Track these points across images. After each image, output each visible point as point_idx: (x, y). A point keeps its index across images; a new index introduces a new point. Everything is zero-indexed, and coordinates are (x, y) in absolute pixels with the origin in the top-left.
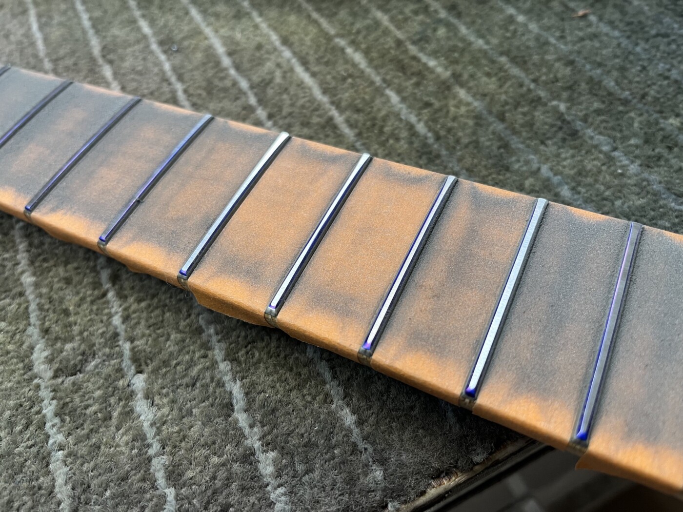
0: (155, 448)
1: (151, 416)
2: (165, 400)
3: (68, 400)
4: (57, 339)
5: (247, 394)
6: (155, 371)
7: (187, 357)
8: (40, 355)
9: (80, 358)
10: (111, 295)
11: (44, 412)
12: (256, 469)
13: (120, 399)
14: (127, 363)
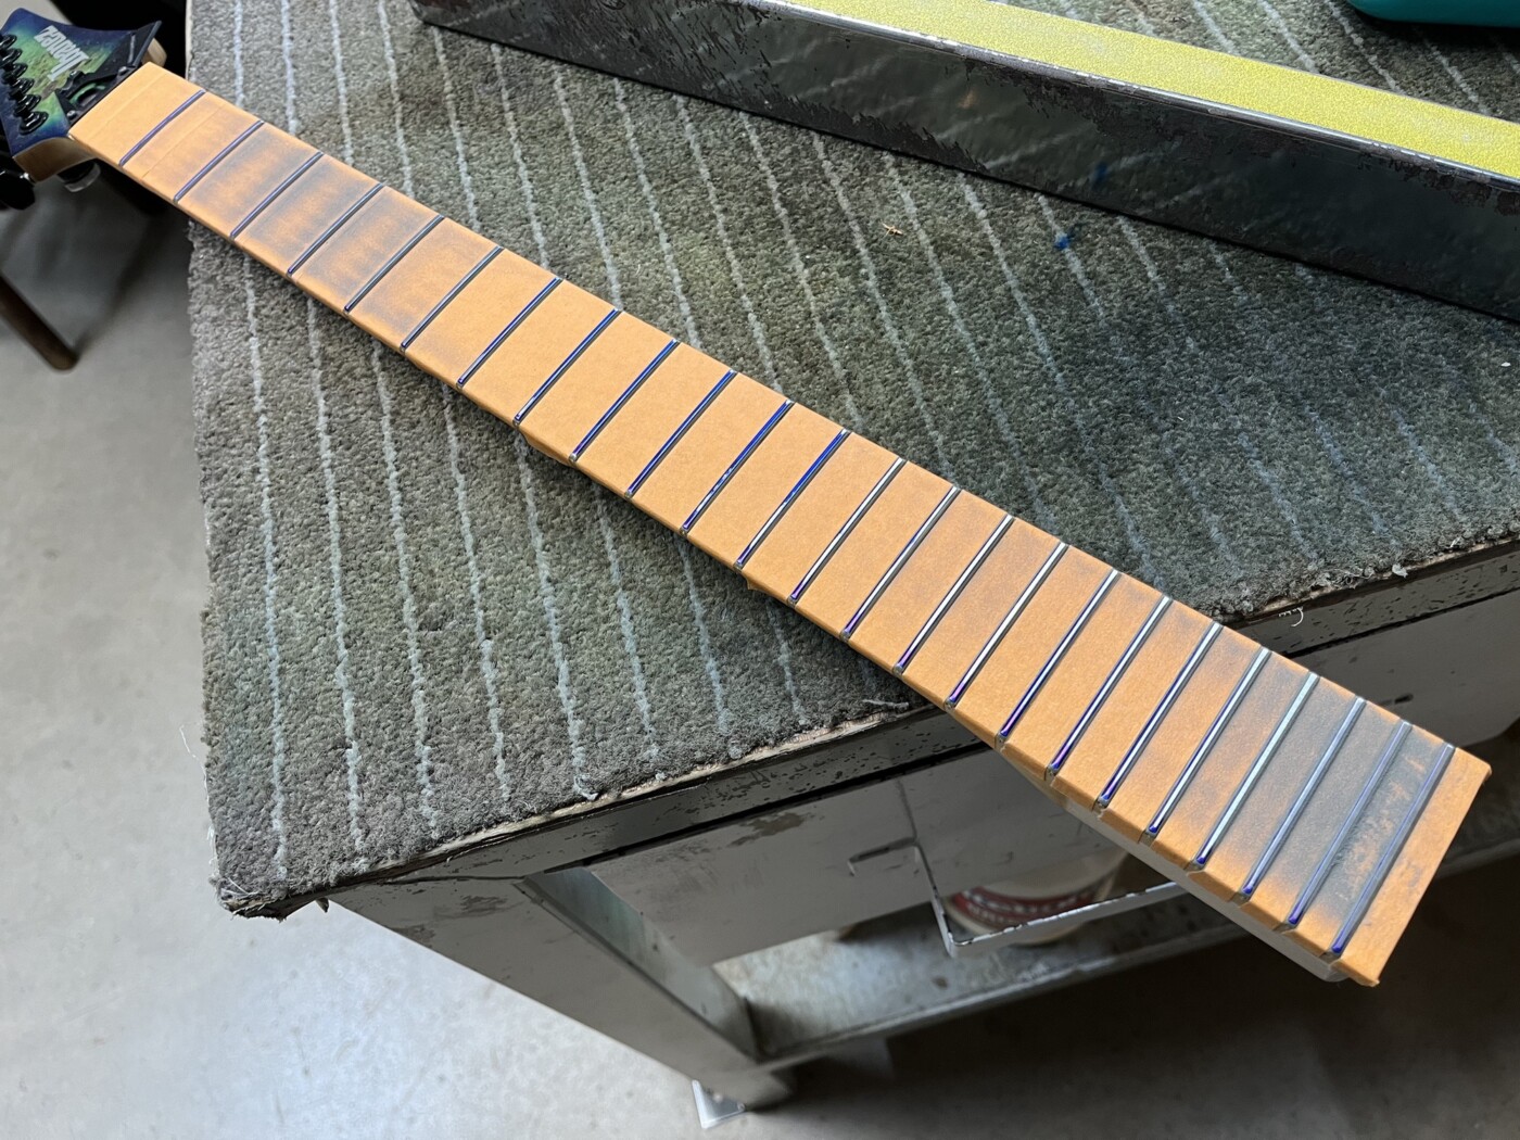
0: (494, 700)
1: (493, 676)
2: (506, 665)
3: (429, 650)
4: (423, 597)
5: (570, 672)
6: (501, 640)
7: (529, 633)
8: (409, 608)
9: (441, 617)
11: (410, 657)
12: (566, 731)
13: (470, 658)
14: (478, 629)
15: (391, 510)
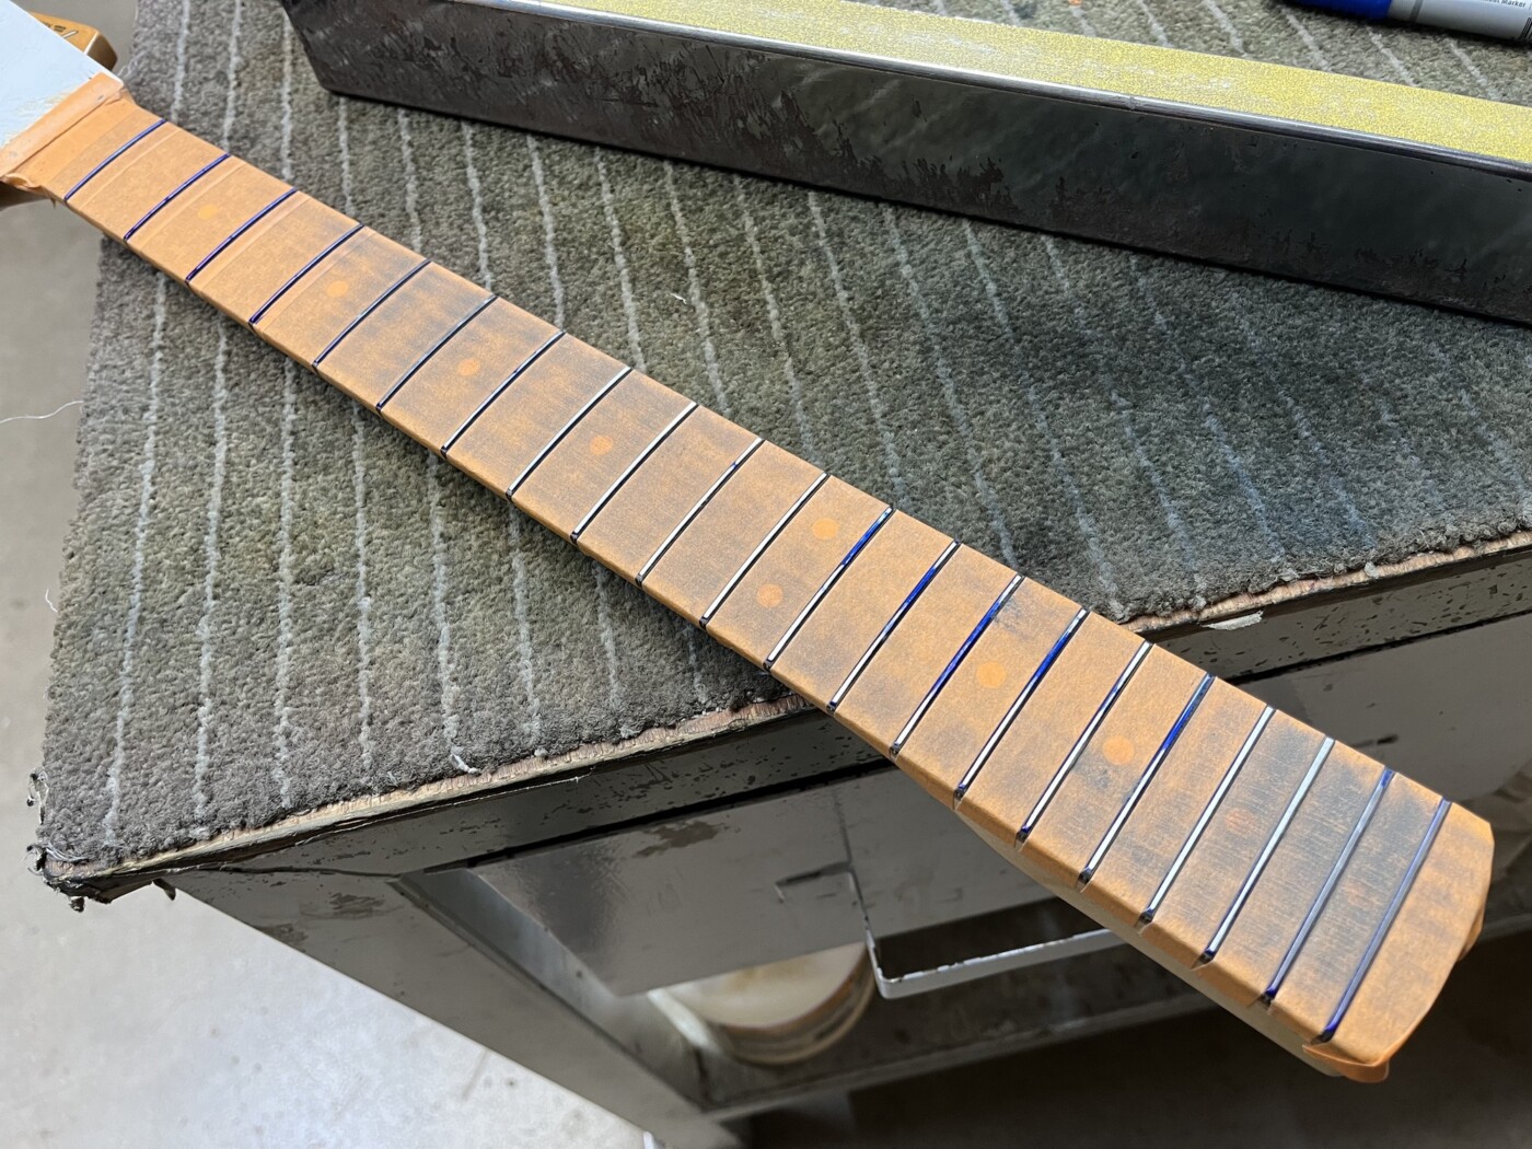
0: (366, 659)
1: (368, 636)
2: (383, 625)
3: (302, 605)
4: (304, 547)
5: (452, 636)
6: (381, 597)
8: (286, 559)
9: (320, 570)
10: (359, 515)
11: (280, 611)
12: (439, 697)
13: (347, 616)
14: (361, 582)
15: (283, 454)
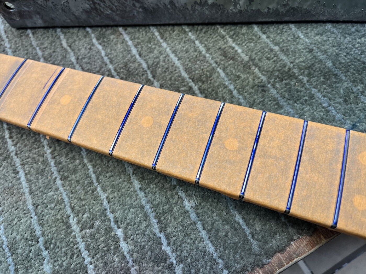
0: (131, 263)
1: (127, 249)
4: (79, 212)
5: (167, 238)
6: (126, 227)
8: (73, 221)
10: (99, 189)
11: (80, 248)
13: (113, 241)
15: (52, 170)
